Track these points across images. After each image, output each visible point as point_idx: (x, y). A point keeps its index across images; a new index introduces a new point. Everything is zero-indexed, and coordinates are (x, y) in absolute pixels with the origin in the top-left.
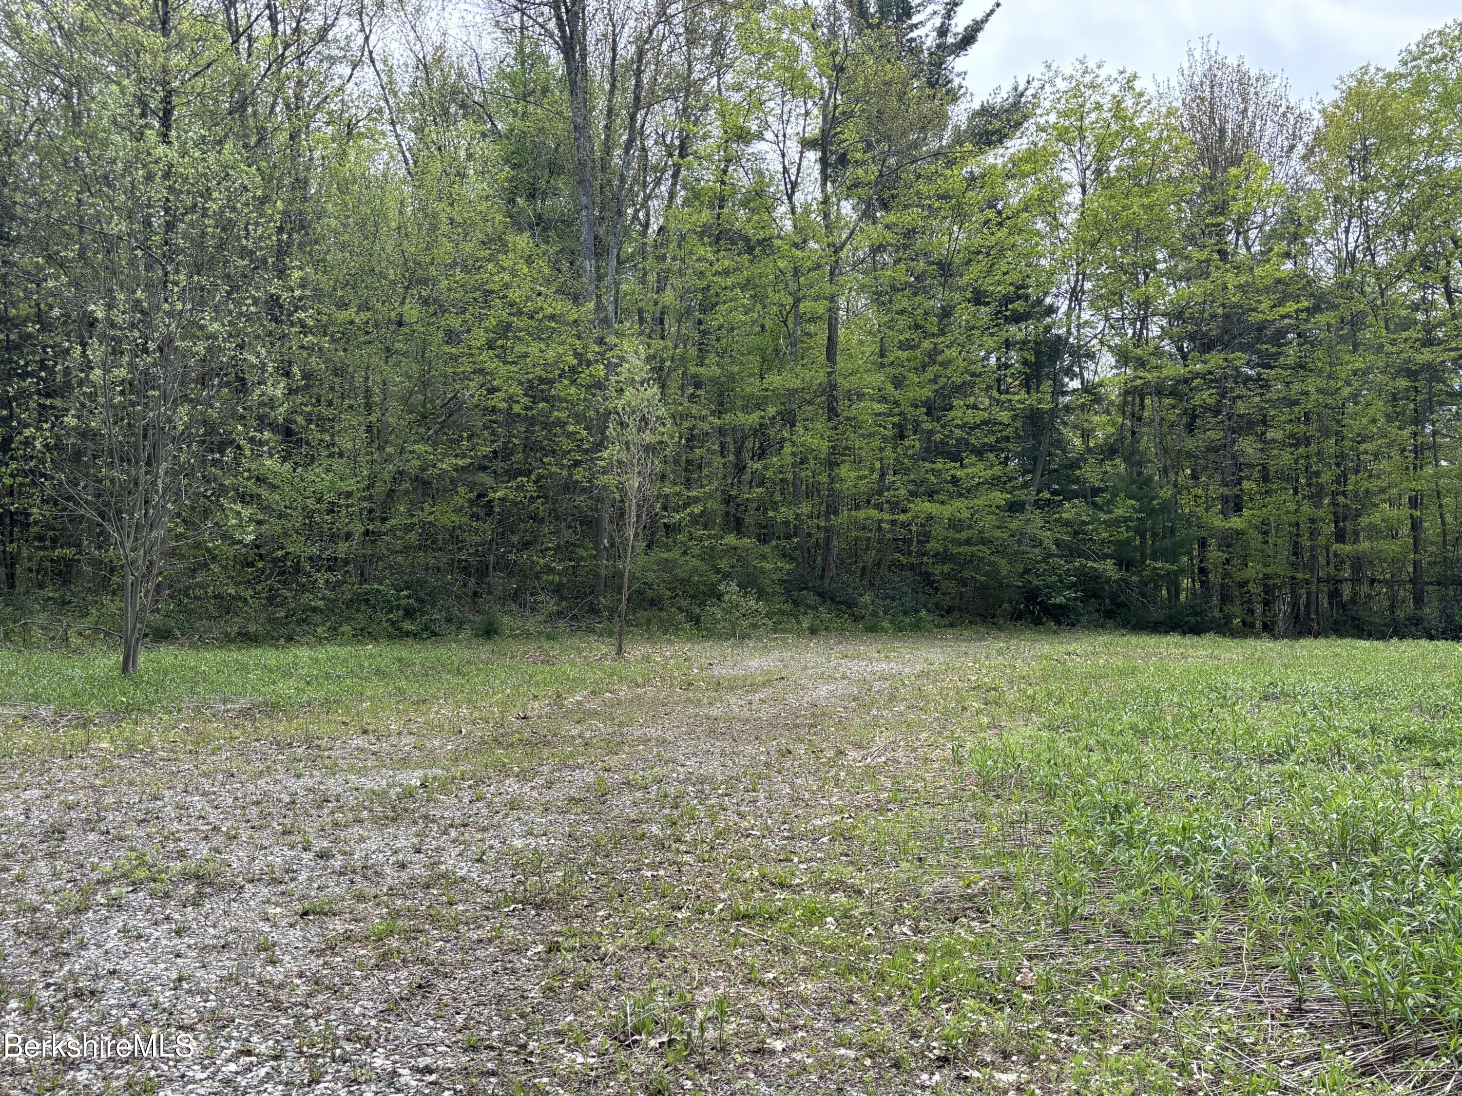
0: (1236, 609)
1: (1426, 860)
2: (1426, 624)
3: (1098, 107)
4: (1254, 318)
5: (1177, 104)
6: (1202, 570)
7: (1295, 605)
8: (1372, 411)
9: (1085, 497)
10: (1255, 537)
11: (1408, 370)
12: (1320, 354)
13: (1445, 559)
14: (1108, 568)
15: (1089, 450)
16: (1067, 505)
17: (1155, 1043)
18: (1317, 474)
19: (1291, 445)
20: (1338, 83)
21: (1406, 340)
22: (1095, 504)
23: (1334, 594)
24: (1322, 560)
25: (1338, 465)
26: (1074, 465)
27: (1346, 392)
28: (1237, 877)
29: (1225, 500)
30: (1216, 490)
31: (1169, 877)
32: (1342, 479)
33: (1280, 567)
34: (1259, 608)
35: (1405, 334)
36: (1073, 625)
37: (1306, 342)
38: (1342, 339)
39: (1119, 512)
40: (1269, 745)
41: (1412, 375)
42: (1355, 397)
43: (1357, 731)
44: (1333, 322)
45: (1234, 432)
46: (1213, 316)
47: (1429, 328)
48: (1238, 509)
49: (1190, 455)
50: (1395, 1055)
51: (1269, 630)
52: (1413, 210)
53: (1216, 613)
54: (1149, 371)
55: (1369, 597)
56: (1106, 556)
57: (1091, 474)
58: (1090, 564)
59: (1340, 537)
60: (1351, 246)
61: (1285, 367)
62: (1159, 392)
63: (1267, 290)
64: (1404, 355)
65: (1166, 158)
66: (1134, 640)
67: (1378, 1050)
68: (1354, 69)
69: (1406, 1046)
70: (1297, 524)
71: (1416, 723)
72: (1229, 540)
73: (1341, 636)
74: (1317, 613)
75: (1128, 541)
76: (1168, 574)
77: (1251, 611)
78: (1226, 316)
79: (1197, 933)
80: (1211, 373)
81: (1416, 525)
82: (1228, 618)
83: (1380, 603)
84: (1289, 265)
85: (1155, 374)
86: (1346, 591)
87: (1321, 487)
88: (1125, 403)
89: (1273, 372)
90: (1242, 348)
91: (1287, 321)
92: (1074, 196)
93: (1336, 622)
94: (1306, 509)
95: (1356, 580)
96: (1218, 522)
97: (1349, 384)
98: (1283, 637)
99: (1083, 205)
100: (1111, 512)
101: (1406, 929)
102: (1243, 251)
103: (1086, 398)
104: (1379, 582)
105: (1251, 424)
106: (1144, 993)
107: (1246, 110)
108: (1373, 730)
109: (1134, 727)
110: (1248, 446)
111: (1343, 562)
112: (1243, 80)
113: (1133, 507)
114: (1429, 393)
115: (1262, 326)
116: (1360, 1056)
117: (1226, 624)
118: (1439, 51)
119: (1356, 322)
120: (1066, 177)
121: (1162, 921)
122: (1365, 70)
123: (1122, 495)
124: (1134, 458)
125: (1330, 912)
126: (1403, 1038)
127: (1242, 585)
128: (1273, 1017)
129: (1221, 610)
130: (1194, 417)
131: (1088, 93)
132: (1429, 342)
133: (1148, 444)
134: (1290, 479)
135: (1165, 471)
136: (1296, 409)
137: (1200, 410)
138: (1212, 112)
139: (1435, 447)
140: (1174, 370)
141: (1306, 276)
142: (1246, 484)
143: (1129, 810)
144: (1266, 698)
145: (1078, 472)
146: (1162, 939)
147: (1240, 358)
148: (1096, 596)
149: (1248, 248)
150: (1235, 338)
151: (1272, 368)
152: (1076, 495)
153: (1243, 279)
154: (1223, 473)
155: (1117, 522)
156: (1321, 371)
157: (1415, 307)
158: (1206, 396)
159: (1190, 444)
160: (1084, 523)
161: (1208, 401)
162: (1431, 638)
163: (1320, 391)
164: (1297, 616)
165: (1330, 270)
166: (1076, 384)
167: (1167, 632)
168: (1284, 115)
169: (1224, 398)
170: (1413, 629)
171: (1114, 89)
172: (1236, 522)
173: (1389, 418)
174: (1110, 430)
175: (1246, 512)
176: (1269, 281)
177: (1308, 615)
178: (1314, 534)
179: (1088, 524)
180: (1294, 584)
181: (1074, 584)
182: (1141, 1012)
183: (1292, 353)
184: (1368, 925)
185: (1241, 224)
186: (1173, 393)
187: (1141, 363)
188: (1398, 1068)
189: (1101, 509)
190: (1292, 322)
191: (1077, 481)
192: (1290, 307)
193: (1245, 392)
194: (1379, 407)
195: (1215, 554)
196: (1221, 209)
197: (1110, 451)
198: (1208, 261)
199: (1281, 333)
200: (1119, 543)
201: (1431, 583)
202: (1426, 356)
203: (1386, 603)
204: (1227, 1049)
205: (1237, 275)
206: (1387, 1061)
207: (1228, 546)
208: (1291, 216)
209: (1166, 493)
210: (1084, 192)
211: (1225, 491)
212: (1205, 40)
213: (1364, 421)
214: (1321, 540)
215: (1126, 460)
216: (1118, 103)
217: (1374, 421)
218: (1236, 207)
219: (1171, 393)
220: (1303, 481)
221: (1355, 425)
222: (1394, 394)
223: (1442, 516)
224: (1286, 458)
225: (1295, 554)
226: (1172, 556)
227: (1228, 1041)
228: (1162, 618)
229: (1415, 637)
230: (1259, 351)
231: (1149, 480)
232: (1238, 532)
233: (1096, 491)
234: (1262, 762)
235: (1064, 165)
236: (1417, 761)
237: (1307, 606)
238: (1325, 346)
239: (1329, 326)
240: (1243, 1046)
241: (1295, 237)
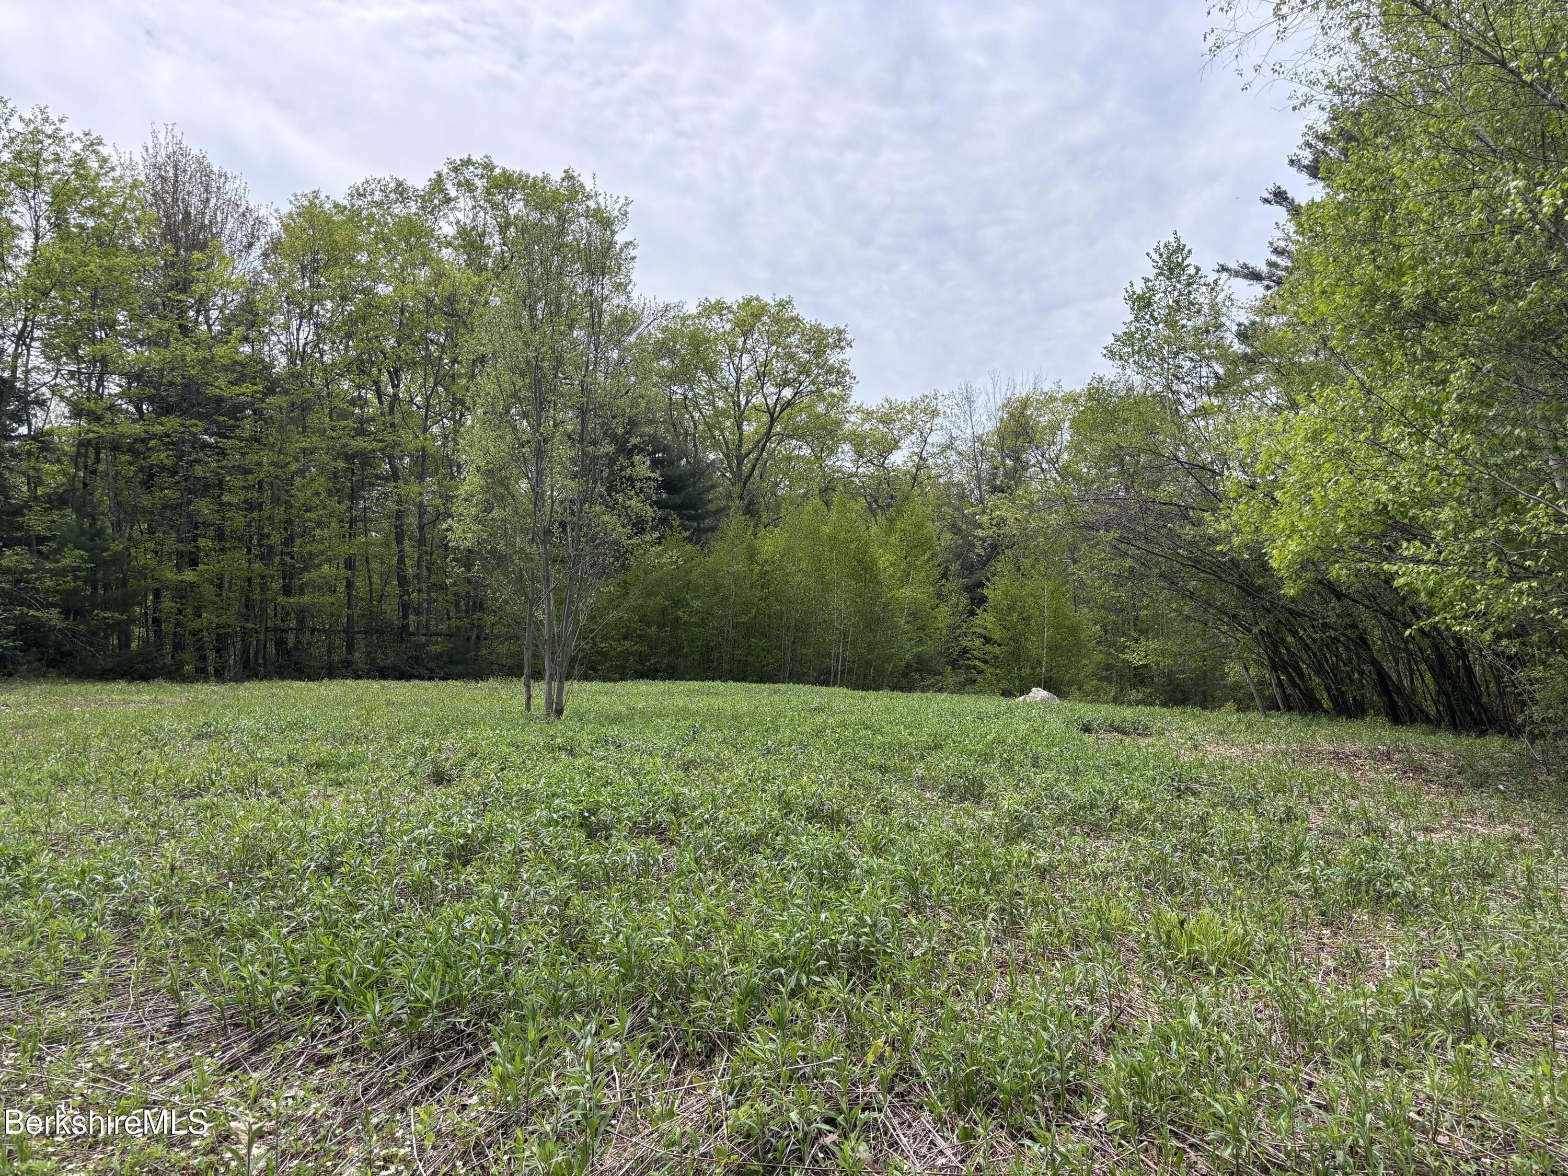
0: (188, 655)
1: (312, 867)
2: (354, 667)
3: (57, 159)
4: (210, 391)
5: (142, 178)
6: (156, 620)
7: (245, 651)
8: (315, 485)
9: (29, 545)
10: (208, 591)
11: (346, 454)
12: (273, 431)
13: (371, 612)
14: (53, 617)
15: (36, 499)
16: (8, 553)
17: (22, 1094)
18: (268, 536)
19: (246, 509)
20: (292, 198)
21: (344, 428)
22: (40, 553)
23: (280, 643)
24: (270, 612)
25: (286, 529)
26: (18, 511)
27: (294, 466)
28: (135, 911)
29: (180, 555)
30: (171, 544)
31: (62, 922)
32: (289, 541)
33: (231, 618)
34: (211, 655)
35: (344, 423)
36: (11, 675)
37: (260, 419)
38: (292, 421)
39: (66, 562)
40: (192, 780)
41: (349, 458)
42: (302, 472)
43: (276, 761)
44: (284, 405)
45: (190, 493)
46: (171, 384)
47: (363, 421)
48: (194, 563)
49: (144, 511)
50: (259, 1046)
51: (220, 676)
52: (352, 321)
53: (168, 660)
54: (103, 426)
55: (309, 644)
56: (50, 605)
57: (36, 522)
58: (32, 612)
59: (287, 591)
60: (302, 342)
61: (241, 439)
62: (115, 447)
63: (226, 369)
64: (343, 441)
65: (128, 228)
66: (75, 688)
67: (245, 1045)
68: (308, 191)
69: (272, 1034)
70: (250, 580)
71: (325, 750)
72: (182, 592)
73: (283, 678)
74: (264, 658)
75: (76, 590)
76: (119, 623)
77: (203, 658)
78: (185, 386)
79: (85, 973)
80: (168, 436)
81: (349, 585)
82: (180, 665)
83: (319, 649)
84: (246, 349)
85: (110, 430)
86: (291, 639)
87: (271, 547)
88: (78, 454)
89: (230, 442)
90: (199, 416)
91: (241, 398)
92: (26, 241)
93: (280, 667)
94: (257, 566)
95: (300, 630)
96: (170, 575)
97: (297, 460)
98: (230, 680)
99: (35, 251)
100: (57, 561)
101: (285, 931)
102: (204, 327)
103: (33, 446)
104: (319, 631)
105: (207, 487)
106: (18, 1045)
107: (208, 200)
108: (290, 758)
109: (54, 776)
110: (205, 508)
111: (288, 614)
112: (206, 173)
113: (81, 557)
114: (362, 475)
115: (219, 400)
116: (228, 1055)
117: (177, 670)
118: (378, 196)
119: (306, 408)
120: (16, 220)
121: (48, 966)
122: (316, 194)
123: (70, 546)
124: (86, 508)
125: (222, 928)
126: (271, 1027)
127: (194, 633)
128: (152, 1038)
129: (173, 657)
130: (151, 476)
131: (48, 142)
132: (362, 432)
133: (102, 496)
134: (244, 540)
135: (118, 526)
136: (250, 477)
137: (156, 469)
138: (175, 193)
139: (365, 520)
140: (129, 428)
141: (263, 361)
142: (202, 542)
143: (28, 860)
144: (199, 737)
145: (20, 519)
146: (46, 986)
147: (197, 426)
148: (37, 645)
149: (209, 327)
150: (194, 406)
151: (228, 438)
152: (19, 542)
153: (201, 354)
154: (178, 531)
155: (63, 572)
156: (273, 446)
157: (353, 403)
158: (164, 457)
159: (146, 501)
160: (27, 571)
161: (166, 461)
162: (358, 677)
163: (272, 464)
164: (247, 662)
165: (283, 360)
166: (24, 430)
167: (114, 679)
168: (244, 214)
169: (182, 460)
170: (344, 671)
171: (77, 147)
172: (189, 575)
173: (330, 493)
174: (61, 479)
175: (201, 567)
176: (226, 361)
177: (256, 660)
178: (264, 588)
179: (31, 572)
180: (245, 633)
181: (14, 633)
182: (11, 1065)
183: (247, 427)
184: (252, 934)
185: (202, 305)
186: (131, 450)
187: (96, 418)
188: (261, 1056)
189: (47, 558)
190: (249, 399)
191: (20, 528)
192: (246, 388)
193: (201, 455)
194: (322, 483)
195: (168, 604)
196: (184, 286)
197: (58, 501)
198: (169, 331)
199: (240, 408)
200: (66, 592)
201: (360, 632)
202: (360, 443)
203: (324, 649)
204: (98, 1080)
205: (196, 350)
206: (254, 1052)
207: (182, 598)
208: (249, 306)
209: (117, 546)
210: (37, 238)
211: (180, 547)
212: (170, 127)
213: (309, 493)
214: (269, 595)
215: (77, 510)
216: (80, 163)
217: (317, 494)
218: (199, 288)
219: (129, 450)
220: (255, 542)
221: (302, 498)
222: (335, 473)
223: (370, 578)
224: (238, 521)
225: (246, 606)
226: (123, 605)
227: (104, 1072)
228: (110, 666)
229: (344, 677)
230: (217, 422)
231: (100, 533)
232: (192, 585)
233: (41, 540)
234: (183, 797)
235: (15, 208)
236: (322, 782)
237: (256, 653)
238: (277, 425)
239: (281, 408)
240: (116, 1074)
241: (252, 325)
